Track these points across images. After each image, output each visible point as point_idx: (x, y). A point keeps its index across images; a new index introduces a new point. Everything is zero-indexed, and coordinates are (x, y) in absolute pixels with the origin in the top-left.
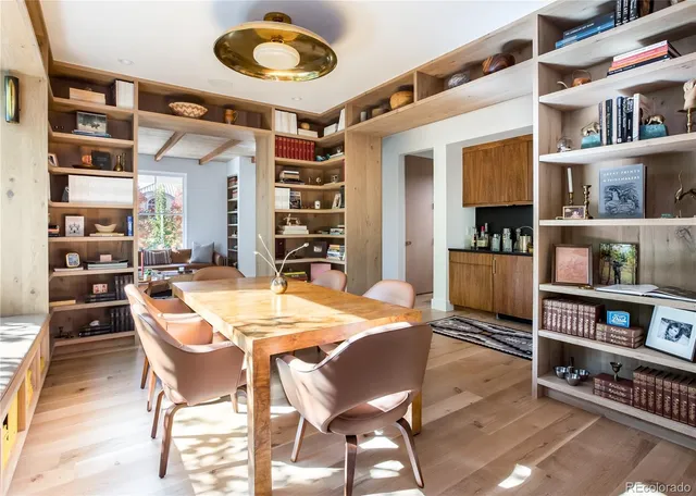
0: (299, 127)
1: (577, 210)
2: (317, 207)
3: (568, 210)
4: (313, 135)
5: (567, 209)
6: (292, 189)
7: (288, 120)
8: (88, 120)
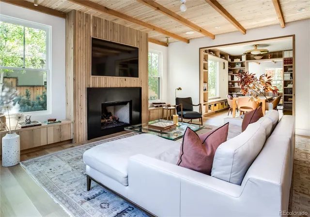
6: (291, 73)
7: (289, 53)
8: (238, 64)
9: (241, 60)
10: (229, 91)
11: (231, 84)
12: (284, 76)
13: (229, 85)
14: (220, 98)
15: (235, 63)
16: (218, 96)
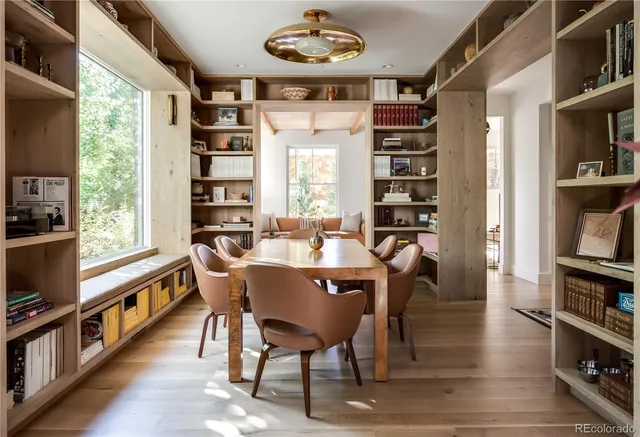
0: (400, 91)
1: (593, 166)
2: (424, 174)
3: (584, 167)
4: (416, 99)
5: (582, 166)
6: (392, 156)
7: (388, 87)
8: (225, 113)
9: (238, 96)
10: (194, 221)
11: (199, 190)
12: (373, 166)
13: (193, 195)
14: (154, 253)
15: (216, 107)
16: (148, 246)
